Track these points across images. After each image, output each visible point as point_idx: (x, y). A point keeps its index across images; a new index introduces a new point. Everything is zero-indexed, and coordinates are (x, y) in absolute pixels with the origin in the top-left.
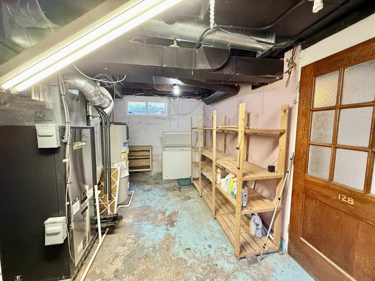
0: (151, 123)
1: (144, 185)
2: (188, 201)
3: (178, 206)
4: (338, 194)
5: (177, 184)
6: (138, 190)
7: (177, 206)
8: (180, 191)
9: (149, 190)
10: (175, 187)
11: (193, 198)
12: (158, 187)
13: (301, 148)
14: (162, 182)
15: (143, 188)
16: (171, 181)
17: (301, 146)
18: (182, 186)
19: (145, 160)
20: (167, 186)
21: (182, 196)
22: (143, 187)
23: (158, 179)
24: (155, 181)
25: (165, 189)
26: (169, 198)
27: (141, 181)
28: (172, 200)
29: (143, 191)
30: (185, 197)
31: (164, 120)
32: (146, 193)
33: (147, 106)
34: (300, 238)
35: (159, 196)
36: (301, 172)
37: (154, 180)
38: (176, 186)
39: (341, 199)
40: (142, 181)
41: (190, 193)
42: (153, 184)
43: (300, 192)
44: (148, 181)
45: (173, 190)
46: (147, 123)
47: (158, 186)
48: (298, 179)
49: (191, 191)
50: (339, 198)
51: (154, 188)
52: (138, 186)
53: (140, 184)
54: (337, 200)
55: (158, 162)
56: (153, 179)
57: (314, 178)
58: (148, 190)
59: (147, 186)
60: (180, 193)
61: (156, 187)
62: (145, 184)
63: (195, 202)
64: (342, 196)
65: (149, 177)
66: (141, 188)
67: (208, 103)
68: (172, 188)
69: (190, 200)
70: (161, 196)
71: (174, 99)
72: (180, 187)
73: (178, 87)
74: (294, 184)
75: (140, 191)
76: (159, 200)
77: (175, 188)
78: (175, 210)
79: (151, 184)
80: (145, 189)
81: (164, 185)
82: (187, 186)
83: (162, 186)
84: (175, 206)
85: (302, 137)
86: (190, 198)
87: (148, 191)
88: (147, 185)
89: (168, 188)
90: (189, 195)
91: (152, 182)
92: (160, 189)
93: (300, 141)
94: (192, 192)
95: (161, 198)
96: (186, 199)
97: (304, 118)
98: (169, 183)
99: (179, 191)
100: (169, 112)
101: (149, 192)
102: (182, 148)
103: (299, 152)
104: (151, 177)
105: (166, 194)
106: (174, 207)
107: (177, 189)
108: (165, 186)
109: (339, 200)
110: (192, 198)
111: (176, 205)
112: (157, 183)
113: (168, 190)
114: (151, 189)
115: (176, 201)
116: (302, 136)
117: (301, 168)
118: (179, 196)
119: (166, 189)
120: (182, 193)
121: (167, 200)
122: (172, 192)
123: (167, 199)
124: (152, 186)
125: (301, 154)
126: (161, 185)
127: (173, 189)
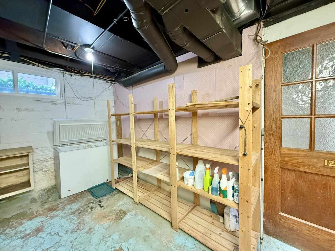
0: (26, 109)
1: (22, 224)
2: (124, 219)
3: (116, 237)
4: (325, 161)
5: (92, 197)
6: (7, 241)
7: (112, 236)
8: (103, 206)
9: (38, 230)
10: (90, 203)
11: (130, 211)
12: (57, 216)
13: (272, 123)
14: (61, 203)
15: (21, 231)
16: (78, 195)
17: (273, 121)
18: (101, 198)
19: (15, 174)
20: (75, 207)
21: (110, 214)
22: (20, 228)
23: (50, 200)
24: (47, 206)
25: (73, 213)
26: (90, 229)
27: (8, 219)
28: (98, 231)
29: (22, 238)
30: (117, 214)
31: (55, 104)
32: (32, 241)
33: (15, 81)
34: (280, 214)
35: (69, 233)
36: (276, 146)
37: (43, 204)
38: (92, 201)
39: (328, 164)
40: (12, 217)
41: (119, 204)
42: (44, 213)
43: (275, 167)
44: (29, 212)
45: (89, 210)
46: (17, 109)
47: (58, 213)
48: (271, 155)
49: (118, 200)
50: (326, 164)
51: (49, 222)
52: (4, 231)
53: (8, 226)
54: (324, 166)
55: (46, 171)
56: (39, 203)
57: (292, 150)
58: (36, 231)
59: (29, 222)
60: (105, 210)
61: (52, 218)
62: (24, 221)
63: (135, 215)
64: (329, 161)
65: (28, 202)
66: (15, 234)
67: (127, 85)
68: (85, 207)
69: (127, 216)
70: (71, 232)
71: (71, 76)
72: (98, 200)
73: (93, 51)
74: (266, 160)
75: (14, 243)
76: (71, 242)
77: (91, 205)
78: (114, 247)
79: (40, 215)
80: (28, 232)
81: (68, 207)
82: (108, 196)
83: (66, 211)
84: (109, 239)
85: (273, 112)
86: (125, 213)
87: (37, 233)
88: (30, 219)
89: (78, 210)
90: (120, 208)
91: (40, 209)
92: (62, 218)
93: (271, 117)
94: (121, 203)
95: (75, 235)
96: (120, 216)
97: (274, 93)
98: (76, 199)
99: (101, 207)
100: (63, 93)
101: (40, 235)
102: (90, 144)
103: (270, 127)
104: (33, 201)
105: (80, 223)
106: (109, 243)
107: (94, 205)
108: (71, 209)
109: (326, 166)
110: (127, 212)
111: (109, 237)
112: (51, 210)
113: (80, 213)
114: (43, 227)
115: (106, 229)
116: (273, 110)
117: (275, 143)
118: (105, 217)
119: (76, 214)
120: (108, 210)
121: (88, 235)
122: (89, 214)
123: (87, 233)
124: (43, 219)
125: (273, 129)
126: (63, 209)
127: (89, 208)
